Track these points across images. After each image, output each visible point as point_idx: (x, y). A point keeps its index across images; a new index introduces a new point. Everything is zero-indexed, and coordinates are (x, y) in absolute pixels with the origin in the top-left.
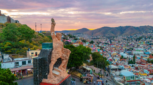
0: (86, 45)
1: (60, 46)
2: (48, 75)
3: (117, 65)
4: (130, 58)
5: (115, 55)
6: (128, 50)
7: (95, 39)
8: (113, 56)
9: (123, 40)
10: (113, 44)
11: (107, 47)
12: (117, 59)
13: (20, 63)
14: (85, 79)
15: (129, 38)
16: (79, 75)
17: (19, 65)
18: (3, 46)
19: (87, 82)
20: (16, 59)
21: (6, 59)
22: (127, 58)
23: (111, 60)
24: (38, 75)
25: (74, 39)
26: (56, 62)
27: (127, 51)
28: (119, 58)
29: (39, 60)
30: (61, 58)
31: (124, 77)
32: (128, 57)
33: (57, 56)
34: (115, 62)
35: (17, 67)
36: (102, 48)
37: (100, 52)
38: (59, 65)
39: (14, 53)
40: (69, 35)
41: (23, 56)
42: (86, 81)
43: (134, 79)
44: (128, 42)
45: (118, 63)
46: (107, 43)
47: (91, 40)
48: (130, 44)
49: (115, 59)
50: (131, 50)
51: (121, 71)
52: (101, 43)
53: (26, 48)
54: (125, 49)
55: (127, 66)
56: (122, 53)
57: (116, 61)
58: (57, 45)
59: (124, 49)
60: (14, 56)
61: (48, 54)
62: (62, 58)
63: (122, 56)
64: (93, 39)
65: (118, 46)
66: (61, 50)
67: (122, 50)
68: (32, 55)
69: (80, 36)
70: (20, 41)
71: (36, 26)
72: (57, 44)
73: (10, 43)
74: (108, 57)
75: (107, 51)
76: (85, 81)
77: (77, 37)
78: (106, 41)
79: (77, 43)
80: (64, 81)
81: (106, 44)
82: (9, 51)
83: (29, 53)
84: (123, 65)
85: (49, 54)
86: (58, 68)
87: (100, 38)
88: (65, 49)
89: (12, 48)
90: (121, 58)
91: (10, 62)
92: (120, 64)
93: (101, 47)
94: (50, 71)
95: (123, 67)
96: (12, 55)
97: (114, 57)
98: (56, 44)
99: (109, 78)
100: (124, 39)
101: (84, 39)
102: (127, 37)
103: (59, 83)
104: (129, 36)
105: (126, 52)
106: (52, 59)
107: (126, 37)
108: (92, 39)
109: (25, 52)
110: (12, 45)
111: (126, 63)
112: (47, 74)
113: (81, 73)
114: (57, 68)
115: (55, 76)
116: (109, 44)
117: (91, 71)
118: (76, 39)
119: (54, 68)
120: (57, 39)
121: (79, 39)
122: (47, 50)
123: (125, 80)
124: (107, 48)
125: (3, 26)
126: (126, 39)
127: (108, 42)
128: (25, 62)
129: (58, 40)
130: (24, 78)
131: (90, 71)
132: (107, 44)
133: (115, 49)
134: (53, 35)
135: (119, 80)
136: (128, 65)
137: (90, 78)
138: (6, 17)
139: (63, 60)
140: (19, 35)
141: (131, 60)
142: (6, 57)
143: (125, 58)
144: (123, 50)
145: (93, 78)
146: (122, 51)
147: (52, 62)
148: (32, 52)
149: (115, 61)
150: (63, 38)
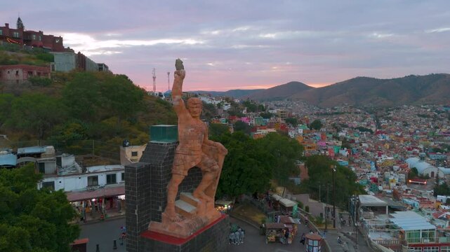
0: (297, 133)
1: (196, 134)
2: (163, 211)
3: (394, 195)
4: (441, 175)
5: (390, 165)
6: (436, 150)
7: (326, 114)
8: (383, 168)
9: (418, 118)
10: (384, 132)
11: (364, 140)
12: (395, 178)
13: (102, 180)
14: (274, 231)
15: (439, 112)
16: (258, 218)
17: (98, 185)
18: (62, 134)
19: (277, 239)
20: (91, 169)
21: (66, 167)
22: (430, 176)
23: (375, 180)
24: (136, 211)
25: (262, 115)
26: (186, 176)
27: (431, 155)
28: (403, 176)
29: (139, 171)
30: (199, 166)
31: (401, 233)
32: (433, 173)
33: (188, 161)
34: (388, 187)
35: (94, 190)
36: (346, 144)
37: (341, 155)
38: (196, 187)
39: (90, 153)
40: (246, 104)
41: (111, 160)
42: (276, 237)
43: (432, 240)
44: (436, 124)
45: (399, 192)
46: (365, 127)
47: (316, 117)
48: (443, 130)
49: (391, 178)
50: (446, 150)
51: (393, 213)
52: (346, 126)
53: (118, 139)
54: (426, 146)
55: (430, 203)
56: (413, 161)
57: (393, 185)
58: (190, 130)
59: (421, 147)
60: (89, 160)
61: (164, 155)
62: (203, 168)
63: (415, 170)
64: (321, 114)
65: (401, 136)
66: (200, 145)
67: (416, 150)
68: (135, 158)
69: (280, 106)
70: (105, 121)
71: (154, 78)
72: (190, 128)
73: (79, 125)
74: (367, 170)
75: (364, 151)
76: (273, 237)
77: (271, 109)
78: (363, 121)
79: (270, 127)
80: (205, 232)
81: (362, 129)
82: (75, 147)
83: (124, 152)
84: (415, 198)
85: (167, 155)
86: (193, 195)
87: (343, 113)
88: (212, 142)
89: (83, 138)
90: (409, 174)
91: (76, 174)
92: (405, 194)
93: (344, 140)
94: (169, 202)
95: (416, 203)
96: (85, 158)
97: (386, 171)
98: (186, 128)
99: (350, 233)
100: (424, 116)
101: (293, 114)
102: (434, 108)
103: (192, 236)
104: (441, 105)
105: (428, 156)
106: (174, 171)
107: (429, 110)
108: (318, 114)
109: (115, 149)
110: (83, 130)
111: (428, 193)
112: (160, 208)
113: (266, 214)
114: (188, 195)
115: (184, 214)
116: (371, 131)
117: (296, 208)
118: (268, 116)
119: (182, 193)
120: (189, 115)
121: (277, 116)
122: (162, 144)
123: (403, 243)
124: (364, 145)
125: (64, 79)
126: (428, 116)
127: (368, 125)
128: (114, 176)
129: (193, 119)
130: (111, 220)
131: (291, 208)
132: (367, 130)
133: (391, 148)
134: (178, 103)
135: (386, 240)
136: (433, 199)
137: (287, 229)
138: (73, 56)
139: (206, 172)
140: (103, 105)
141: (443, 181)
142: (69, 161)
143: (424, 175)
144: (418, 151)
145: (296, 227)
146: (414, 154)
147: (174, 177)
148: (134, 150)
149: (388, 184)
150: (229, 112)
